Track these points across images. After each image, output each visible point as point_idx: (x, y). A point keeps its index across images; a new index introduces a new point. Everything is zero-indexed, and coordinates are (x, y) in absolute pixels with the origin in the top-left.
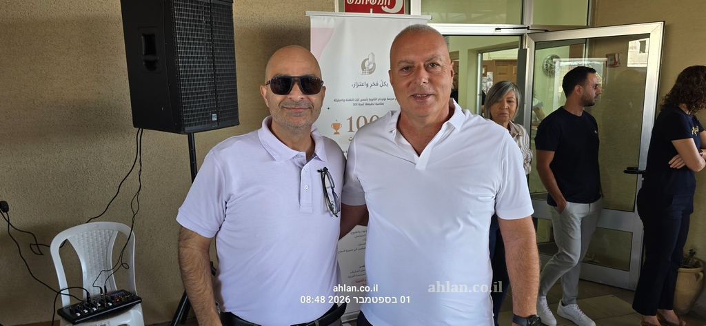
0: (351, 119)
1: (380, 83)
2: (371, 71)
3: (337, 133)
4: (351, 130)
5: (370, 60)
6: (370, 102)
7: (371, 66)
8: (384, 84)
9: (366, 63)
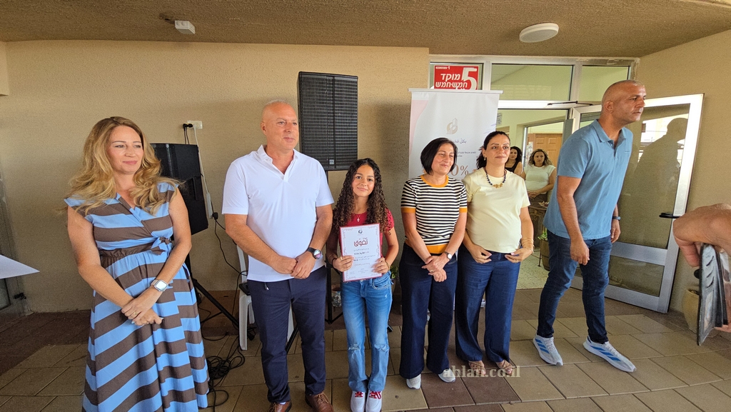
1: (460, 141)
2: (454, 132)
5: (454, 124)
7: (454, 128)
8: (464, 142)
9: (451, 126)
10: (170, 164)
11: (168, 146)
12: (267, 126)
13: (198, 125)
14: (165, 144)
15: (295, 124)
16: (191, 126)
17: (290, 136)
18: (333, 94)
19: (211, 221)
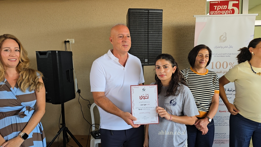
0: (213, 63)
1: (229, 46)
4: (212, 68)
5: (224, 36)
6: (223, 55)
7: (224, 39)
8: (231, 47)
9: (222, 37)
10: (58, 62)
11: (57, 52)
12: (113, 39)
13: (72, 41)
14: (56, 51)
15: (128, 37)
16: (68, 42)
17: (125, 44)
18: (148, 20)
19: (77, 94)
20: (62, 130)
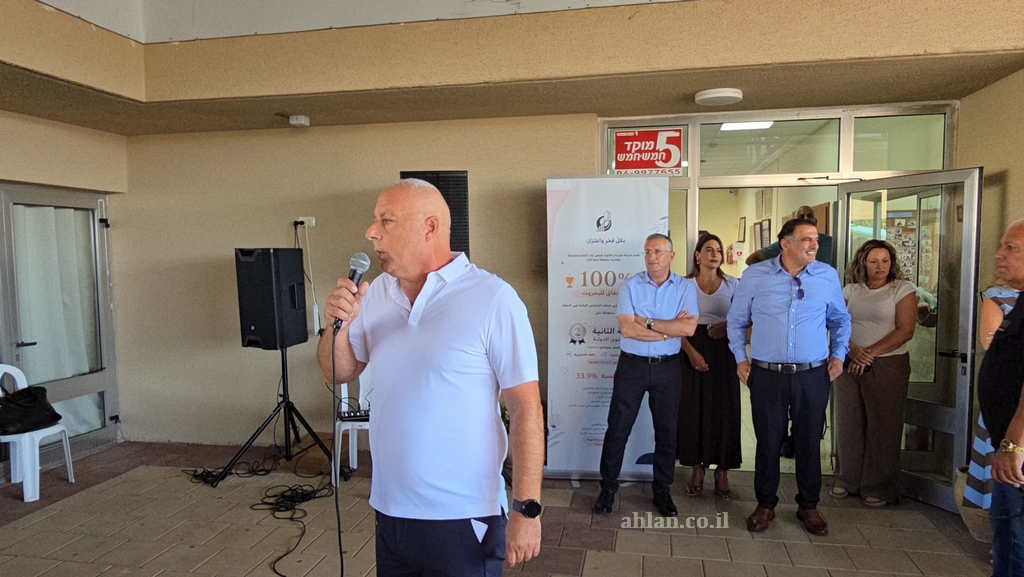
0: (585, 274)
1: (616, 240)
2: (607, 228)
3: (569, 287)
4: (585, 284)
5: (606, 218)
6: (605, 258)
7: (606, 224)
8: (622, 241)
11: (272, 251)
13: (310, 221)
20: (281, 405)
